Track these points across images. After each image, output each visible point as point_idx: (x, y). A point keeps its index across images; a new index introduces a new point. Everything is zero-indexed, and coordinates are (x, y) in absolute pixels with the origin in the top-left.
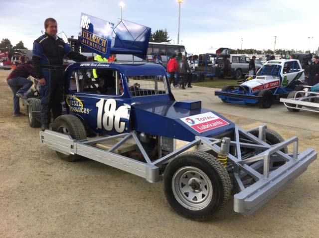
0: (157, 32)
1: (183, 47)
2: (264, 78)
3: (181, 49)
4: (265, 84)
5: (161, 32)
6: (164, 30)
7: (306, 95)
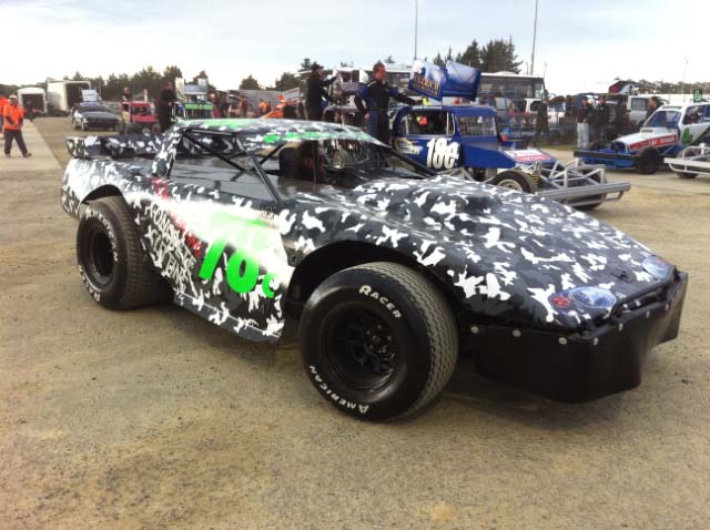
0: (490, 46)
1: (540, 81)
2: (651, 131)
3: (537, 85)
4: (651, 140)
5: (499, 45)
6: (506, 41)
7: (703, 152)
